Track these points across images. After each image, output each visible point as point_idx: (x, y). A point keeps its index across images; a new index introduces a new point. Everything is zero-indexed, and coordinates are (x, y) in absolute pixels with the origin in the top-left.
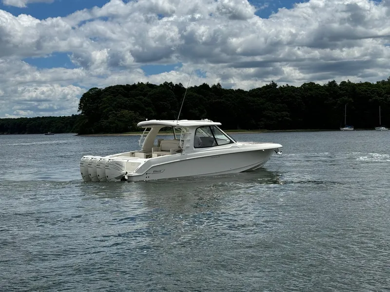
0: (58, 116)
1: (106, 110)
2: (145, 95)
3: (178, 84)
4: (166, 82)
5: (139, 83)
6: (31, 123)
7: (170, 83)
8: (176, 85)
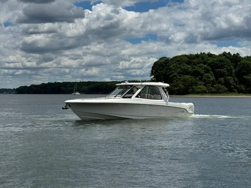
2: (205, 63)
3: (236, 54)
4: (225, 52)
5: (201, 53)
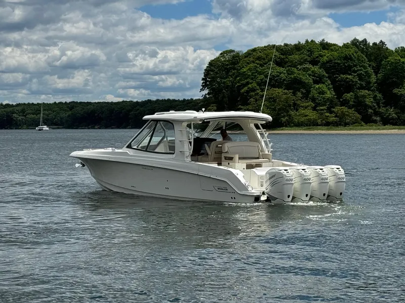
0: (181, 99)
1: (246, 88)
2: (314, 62)
3: (378, 42)
4: (355, 39)
5: (307, 41)
6: (138, 109)
7: (363, 41)
8: (375, 44)
